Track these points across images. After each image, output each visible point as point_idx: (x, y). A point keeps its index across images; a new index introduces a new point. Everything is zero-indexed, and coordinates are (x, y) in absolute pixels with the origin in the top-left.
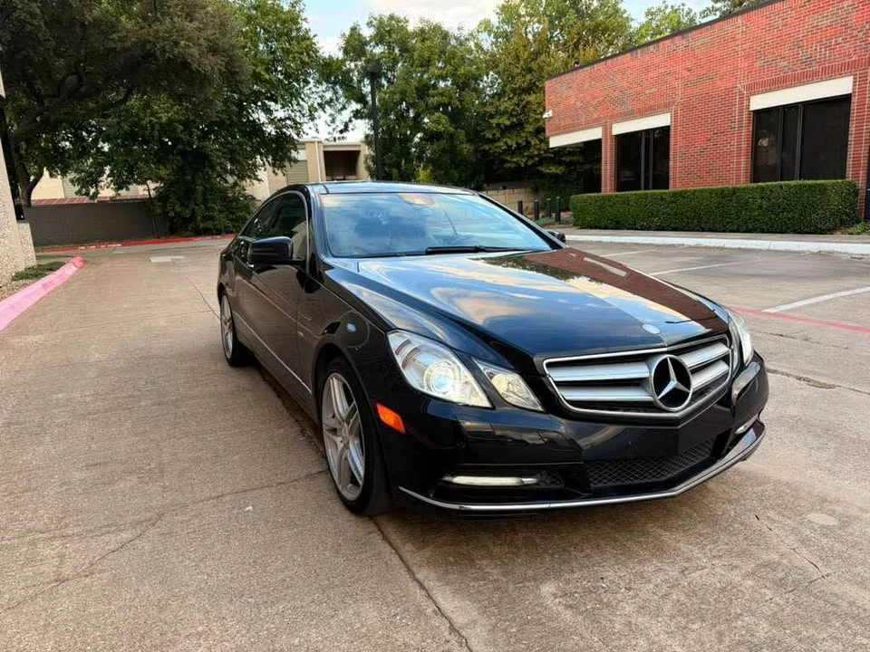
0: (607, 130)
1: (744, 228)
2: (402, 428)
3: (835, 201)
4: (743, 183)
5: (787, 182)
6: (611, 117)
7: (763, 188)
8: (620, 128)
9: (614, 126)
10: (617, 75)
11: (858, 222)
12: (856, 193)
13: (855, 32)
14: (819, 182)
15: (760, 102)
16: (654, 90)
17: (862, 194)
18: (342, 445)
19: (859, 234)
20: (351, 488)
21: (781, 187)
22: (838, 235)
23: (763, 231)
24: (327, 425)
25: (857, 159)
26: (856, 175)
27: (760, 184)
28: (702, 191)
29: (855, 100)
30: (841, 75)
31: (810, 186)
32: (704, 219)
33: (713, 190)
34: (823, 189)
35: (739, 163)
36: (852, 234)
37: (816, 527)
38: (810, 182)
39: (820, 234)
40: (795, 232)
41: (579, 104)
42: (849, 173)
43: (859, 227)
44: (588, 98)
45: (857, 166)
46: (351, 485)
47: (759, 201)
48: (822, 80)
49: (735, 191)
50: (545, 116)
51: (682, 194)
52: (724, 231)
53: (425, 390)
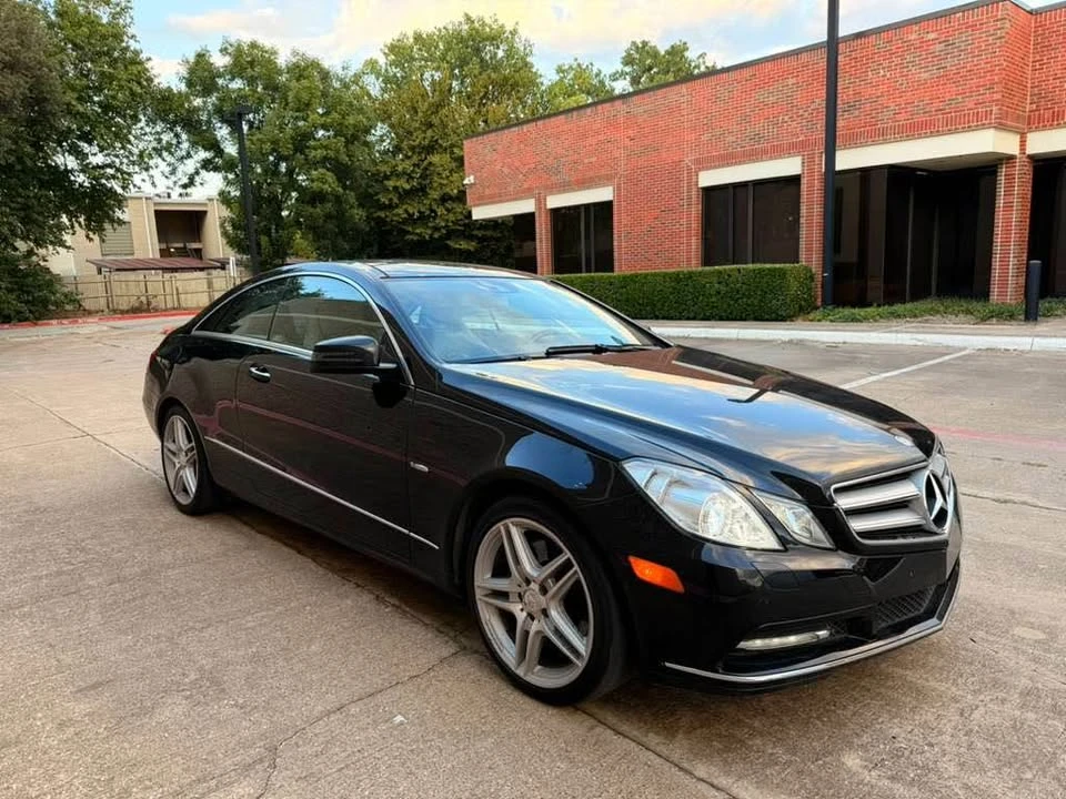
0: (540, 202)
1: (702, 316)
2: (679, 587)
3: (794, 287)
4: (695, 266)
5: (744, 266)
6: (546, 187)
7: (720, 272)
8: (556, 201)
9: (549, 198)
10: (550, 140)
11: (817, 308)
12: (812, 278)
13: (801, 112)
14: (778, 266)
15: (709, 178)
16: (594, 159)
17: (819, 278)
18: (525, 614)
19: (819, 321)
20: (539, 670)
21: (739, 270)
22: (799, 322)
23: (721, 319)
24: (484, 588)
25: (810, 243)
26: (809, 260)
27: (717, 267)
28: (655, 275)
29: (804, 181)
30: (790, 155)
31: (769, 269)
32: (659, 305)
33: (666, 274)
34: (783, 273)
35: (689, 245)
36: (811, 321)
37: (1031, 642)
38: (768, 266)
39: (781, 320)
40: (756, 319)
41: (506, 170)
42: (803, 256)
43: (817, 314)
44: (517, 164)
45: (809, 250)
46: (539, 667)
47: (717, 285)
48: (771, 158)
49: (690, 275)
50: (466, 182)
51: (633, 278)
52: (680, 319)
53: (700, 533)
